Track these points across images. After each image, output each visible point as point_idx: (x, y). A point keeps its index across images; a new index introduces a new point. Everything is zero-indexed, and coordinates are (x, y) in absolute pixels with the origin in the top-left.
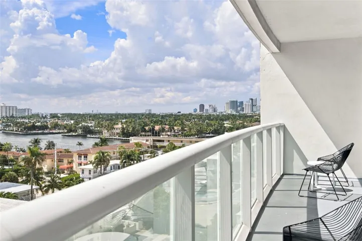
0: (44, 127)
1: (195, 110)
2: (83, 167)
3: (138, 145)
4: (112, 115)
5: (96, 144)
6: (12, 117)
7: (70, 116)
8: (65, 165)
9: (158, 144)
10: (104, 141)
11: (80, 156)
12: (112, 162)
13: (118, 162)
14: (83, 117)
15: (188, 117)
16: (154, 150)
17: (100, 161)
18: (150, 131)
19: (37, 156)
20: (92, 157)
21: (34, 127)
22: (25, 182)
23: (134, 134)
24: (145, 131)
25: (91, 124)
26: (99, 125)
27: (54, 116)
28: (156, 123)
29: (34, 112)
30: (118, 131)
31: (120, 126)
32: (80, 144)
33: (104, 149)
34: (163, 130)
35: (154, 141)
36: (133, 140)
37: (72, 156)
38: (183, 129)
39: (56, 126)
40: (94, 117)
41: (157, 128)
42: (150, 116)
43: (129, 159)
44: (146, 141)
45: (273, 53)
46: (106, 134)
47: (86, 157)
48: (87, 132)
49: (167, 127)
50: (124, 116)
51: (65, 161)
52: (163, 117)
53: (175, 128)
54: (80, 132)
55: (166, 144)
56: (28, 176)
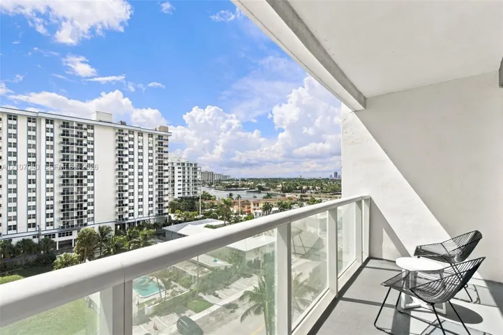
0: (237, 186)
1: (331, 176)
2: (256, 211)
3: (290, 198)
4: (277, 179)
5: (264, 197)
6: (220, 180)
7: (252, 180)
8: (246, 210)
9: (304, 198)
10: (269, 196)
11: (254, 205)
12: (274, 209)
13: (277, 209)
14: (259, 180)
15: (326, 180)
16: (301, 202)
17: (266, 208)
18: (300, 189)
19: (229, 204)
20: (261, 205)
21: (231, 186)
22: (221, 219)
23: (289, 191)
24: (296, 189)
25: (263, 184)
26: (267, 185)
27: (243, 180)
28: (304, 184)
29: (232, 177)
30: (280, 189)
31: (280, 186)
32: (255, 197)
33: (268, 201)
34: (308, 189)
35: (301, 196)
36: (288, 195)
37: (250, 204)
38: (322, 188)
39: (243, 186)
40: (266, 180)
41: (304, 187)
42: (300, 180)
43: (283, 207)
44: (296, 196)
45: (356, 111)
46: (272, 191)
47: (258, 205)
48: (261, 189)
49: (311, 187)
50: (284, 180)
51: (246, 207)
52: (309, 180)
53: (317, 188)
54: (257, 189)
55: (309, 198)
56: (223, 216)
